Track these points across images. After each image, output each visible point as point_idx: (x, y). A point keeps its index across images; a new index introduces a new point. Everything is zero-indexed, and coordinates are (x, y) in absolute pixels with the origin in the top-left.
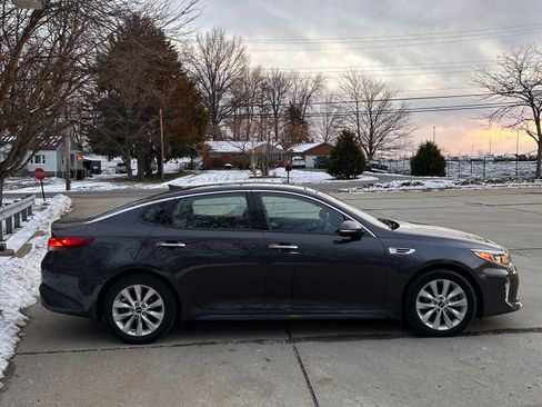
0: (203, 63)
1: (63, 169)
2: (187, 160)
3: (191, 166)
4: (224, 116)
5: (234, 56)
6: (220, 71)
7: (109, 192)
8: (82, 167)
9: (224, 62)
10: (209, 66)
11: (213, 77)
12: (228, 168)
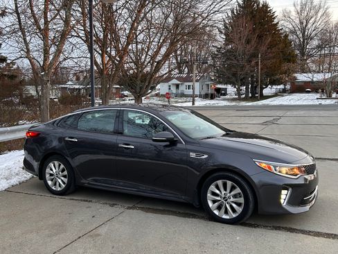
0: (297, 21)
1: (203, 93)
2: (282, 87)
3: (284, 91)
4: (311, 56)
5: (320, 14)
6: (309, 25)
7: (222, 107)
8: (213, 92)
9: (313, 19)
10: (301, 23)
11: (303, 31)
12: (308, 92)
